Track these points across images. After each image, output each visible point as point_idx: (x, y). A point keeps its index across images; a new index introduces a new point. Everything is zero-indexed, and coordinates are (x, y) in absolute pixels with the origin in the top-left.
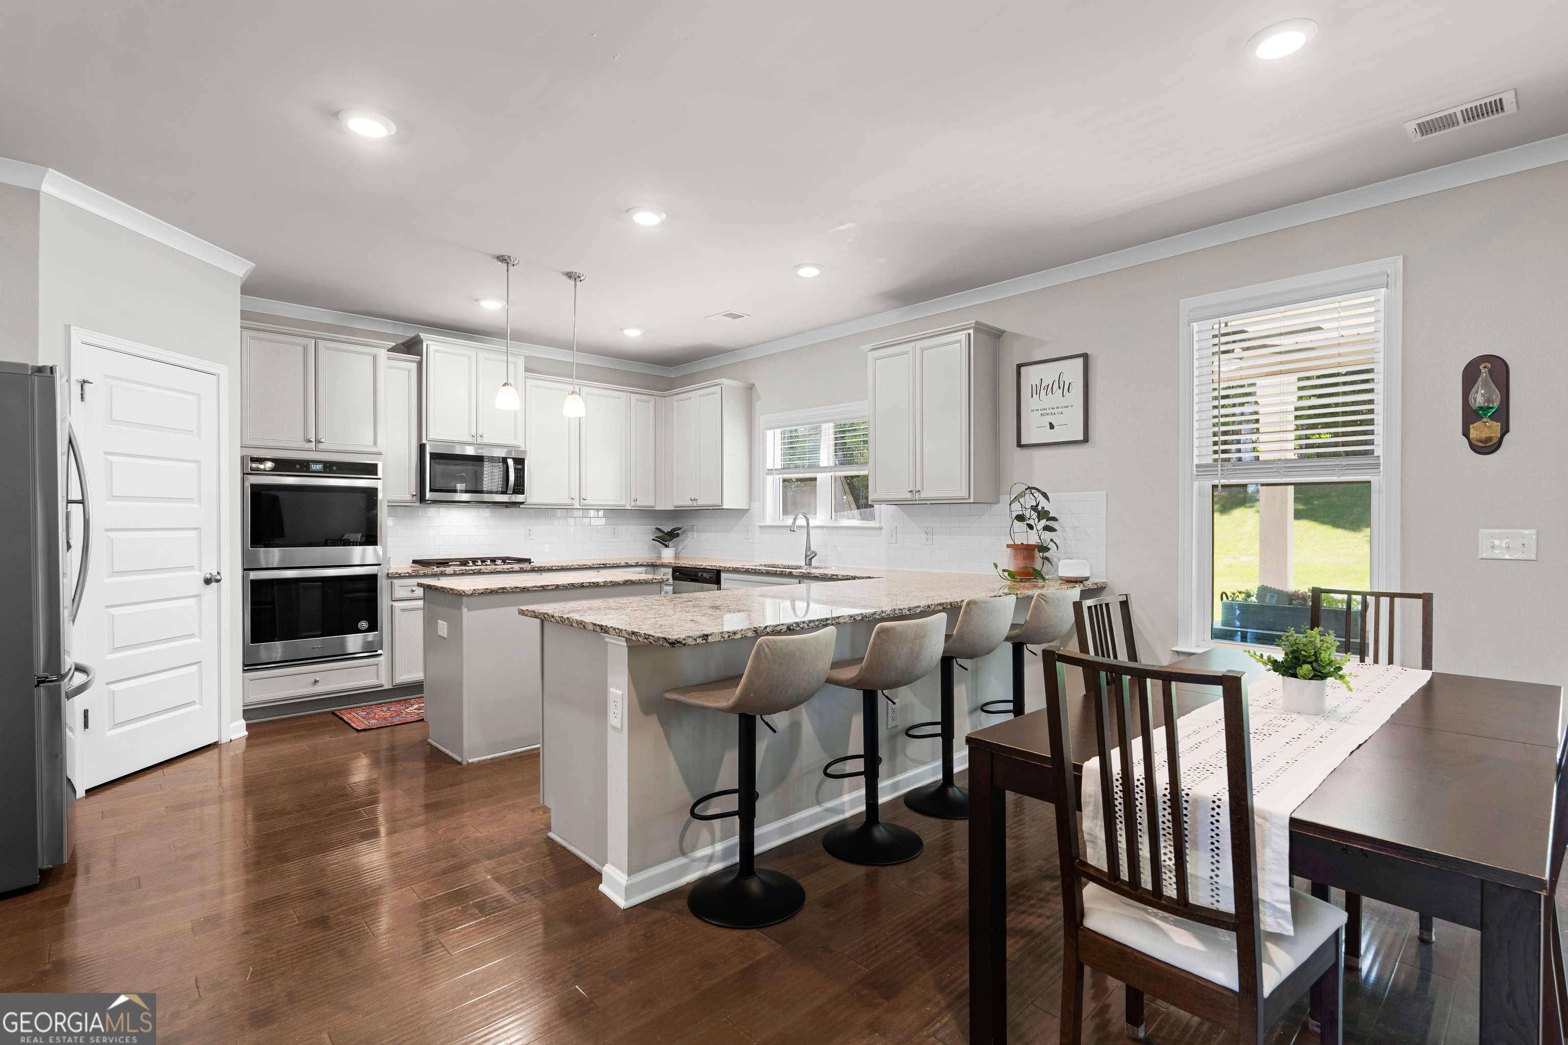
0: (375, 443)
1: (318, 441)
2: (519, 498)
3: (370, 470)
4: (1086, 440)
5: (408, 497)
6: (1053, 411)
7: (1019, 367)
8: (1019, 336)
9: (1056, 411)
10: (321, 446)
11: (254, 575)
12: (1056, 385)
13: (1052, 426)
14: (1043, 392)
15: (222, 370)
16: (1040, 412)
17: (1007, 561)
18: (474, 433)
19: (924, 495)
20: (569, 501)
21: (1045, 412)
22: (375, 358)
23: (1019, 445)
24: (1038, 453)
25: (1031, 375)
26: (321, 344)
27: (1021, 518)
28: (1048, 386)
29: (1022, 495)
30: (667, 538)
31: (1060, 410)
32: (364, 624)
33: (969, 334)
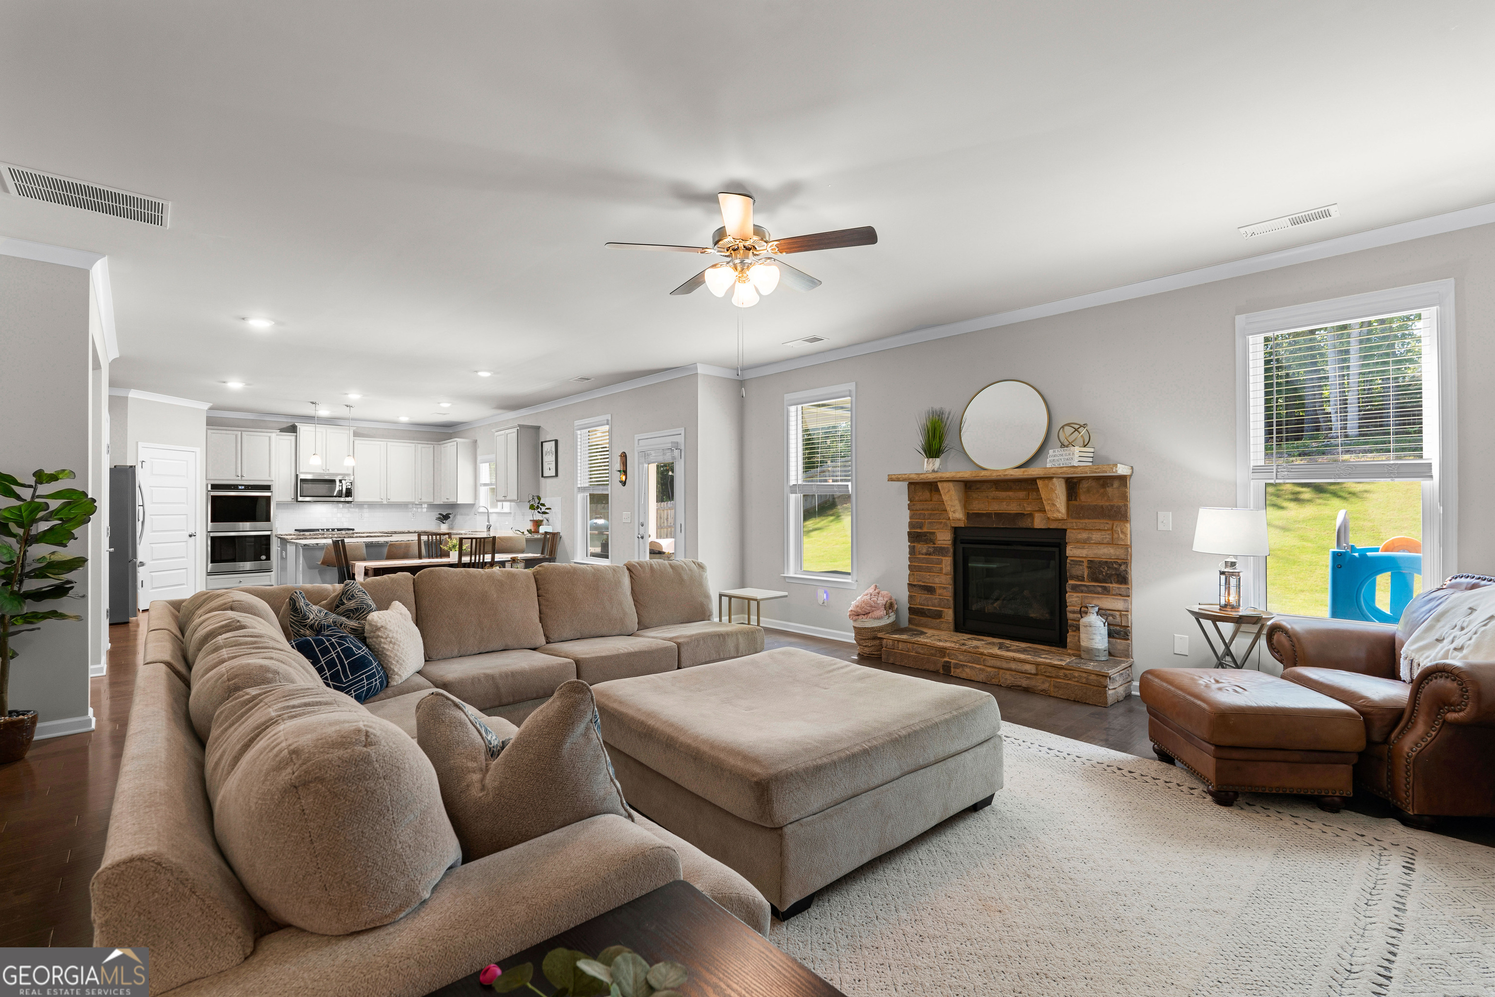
0: (270, 476)
1: (242, 476)
2: (348, 499)
3: (267, 488)
4: (557, 476)
5: (290, 499)
7: (543, 442)
8: (544, 429)
10: (243, 478)
11: (212, 534)
12: (550, 452)
13: (550, 469)
14: (547, 454)
15: (198, 450)
17: (530, 526)
18: (324, 468)
20: (380, 500)
21: (548, 463)
22: (270, 437)
23: (542, 476)
24: (547, 480)
25: (544, 448)
26: (244, 433)
28: (548, 452)
30: (444, 518)
31: (551, 463)
32: (264, 557)
33: (518, 428)
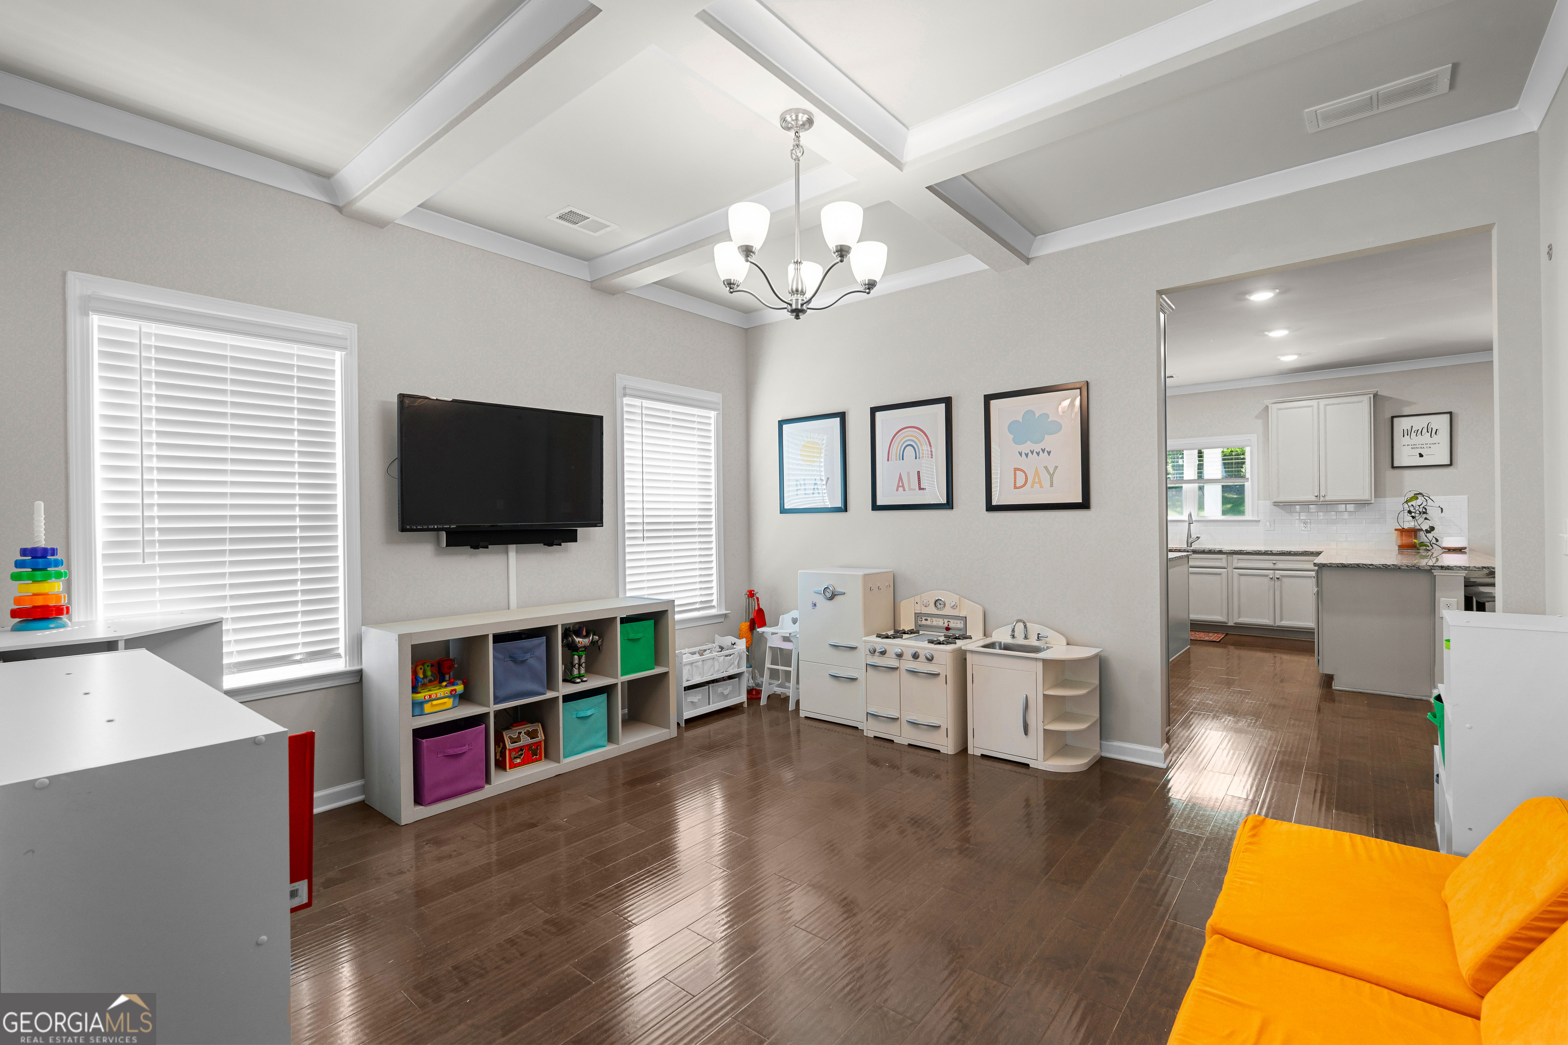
4: (1451, 464)
6: (1422, 446)
7: (1393, 418)
8: (1391, 398)
9: (1425, 446)
12: (1425, 430)
13: (1421, 455)
14: (1413, 434)
16: (1410, 447)
17: (1395, 539)
19: (1327, 498)
21: (1415, 446)
23: (1392, 467)
24: (1407, 472)
25: (1402, 424)
27: (1410, 512)
28: (1418, 431)
29: (1415, 497)
31: (1429, 446)
33: (1370, 397)
